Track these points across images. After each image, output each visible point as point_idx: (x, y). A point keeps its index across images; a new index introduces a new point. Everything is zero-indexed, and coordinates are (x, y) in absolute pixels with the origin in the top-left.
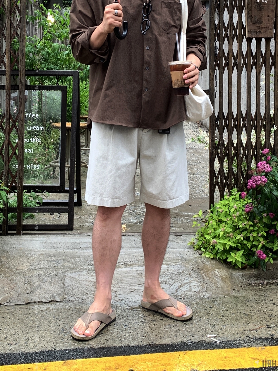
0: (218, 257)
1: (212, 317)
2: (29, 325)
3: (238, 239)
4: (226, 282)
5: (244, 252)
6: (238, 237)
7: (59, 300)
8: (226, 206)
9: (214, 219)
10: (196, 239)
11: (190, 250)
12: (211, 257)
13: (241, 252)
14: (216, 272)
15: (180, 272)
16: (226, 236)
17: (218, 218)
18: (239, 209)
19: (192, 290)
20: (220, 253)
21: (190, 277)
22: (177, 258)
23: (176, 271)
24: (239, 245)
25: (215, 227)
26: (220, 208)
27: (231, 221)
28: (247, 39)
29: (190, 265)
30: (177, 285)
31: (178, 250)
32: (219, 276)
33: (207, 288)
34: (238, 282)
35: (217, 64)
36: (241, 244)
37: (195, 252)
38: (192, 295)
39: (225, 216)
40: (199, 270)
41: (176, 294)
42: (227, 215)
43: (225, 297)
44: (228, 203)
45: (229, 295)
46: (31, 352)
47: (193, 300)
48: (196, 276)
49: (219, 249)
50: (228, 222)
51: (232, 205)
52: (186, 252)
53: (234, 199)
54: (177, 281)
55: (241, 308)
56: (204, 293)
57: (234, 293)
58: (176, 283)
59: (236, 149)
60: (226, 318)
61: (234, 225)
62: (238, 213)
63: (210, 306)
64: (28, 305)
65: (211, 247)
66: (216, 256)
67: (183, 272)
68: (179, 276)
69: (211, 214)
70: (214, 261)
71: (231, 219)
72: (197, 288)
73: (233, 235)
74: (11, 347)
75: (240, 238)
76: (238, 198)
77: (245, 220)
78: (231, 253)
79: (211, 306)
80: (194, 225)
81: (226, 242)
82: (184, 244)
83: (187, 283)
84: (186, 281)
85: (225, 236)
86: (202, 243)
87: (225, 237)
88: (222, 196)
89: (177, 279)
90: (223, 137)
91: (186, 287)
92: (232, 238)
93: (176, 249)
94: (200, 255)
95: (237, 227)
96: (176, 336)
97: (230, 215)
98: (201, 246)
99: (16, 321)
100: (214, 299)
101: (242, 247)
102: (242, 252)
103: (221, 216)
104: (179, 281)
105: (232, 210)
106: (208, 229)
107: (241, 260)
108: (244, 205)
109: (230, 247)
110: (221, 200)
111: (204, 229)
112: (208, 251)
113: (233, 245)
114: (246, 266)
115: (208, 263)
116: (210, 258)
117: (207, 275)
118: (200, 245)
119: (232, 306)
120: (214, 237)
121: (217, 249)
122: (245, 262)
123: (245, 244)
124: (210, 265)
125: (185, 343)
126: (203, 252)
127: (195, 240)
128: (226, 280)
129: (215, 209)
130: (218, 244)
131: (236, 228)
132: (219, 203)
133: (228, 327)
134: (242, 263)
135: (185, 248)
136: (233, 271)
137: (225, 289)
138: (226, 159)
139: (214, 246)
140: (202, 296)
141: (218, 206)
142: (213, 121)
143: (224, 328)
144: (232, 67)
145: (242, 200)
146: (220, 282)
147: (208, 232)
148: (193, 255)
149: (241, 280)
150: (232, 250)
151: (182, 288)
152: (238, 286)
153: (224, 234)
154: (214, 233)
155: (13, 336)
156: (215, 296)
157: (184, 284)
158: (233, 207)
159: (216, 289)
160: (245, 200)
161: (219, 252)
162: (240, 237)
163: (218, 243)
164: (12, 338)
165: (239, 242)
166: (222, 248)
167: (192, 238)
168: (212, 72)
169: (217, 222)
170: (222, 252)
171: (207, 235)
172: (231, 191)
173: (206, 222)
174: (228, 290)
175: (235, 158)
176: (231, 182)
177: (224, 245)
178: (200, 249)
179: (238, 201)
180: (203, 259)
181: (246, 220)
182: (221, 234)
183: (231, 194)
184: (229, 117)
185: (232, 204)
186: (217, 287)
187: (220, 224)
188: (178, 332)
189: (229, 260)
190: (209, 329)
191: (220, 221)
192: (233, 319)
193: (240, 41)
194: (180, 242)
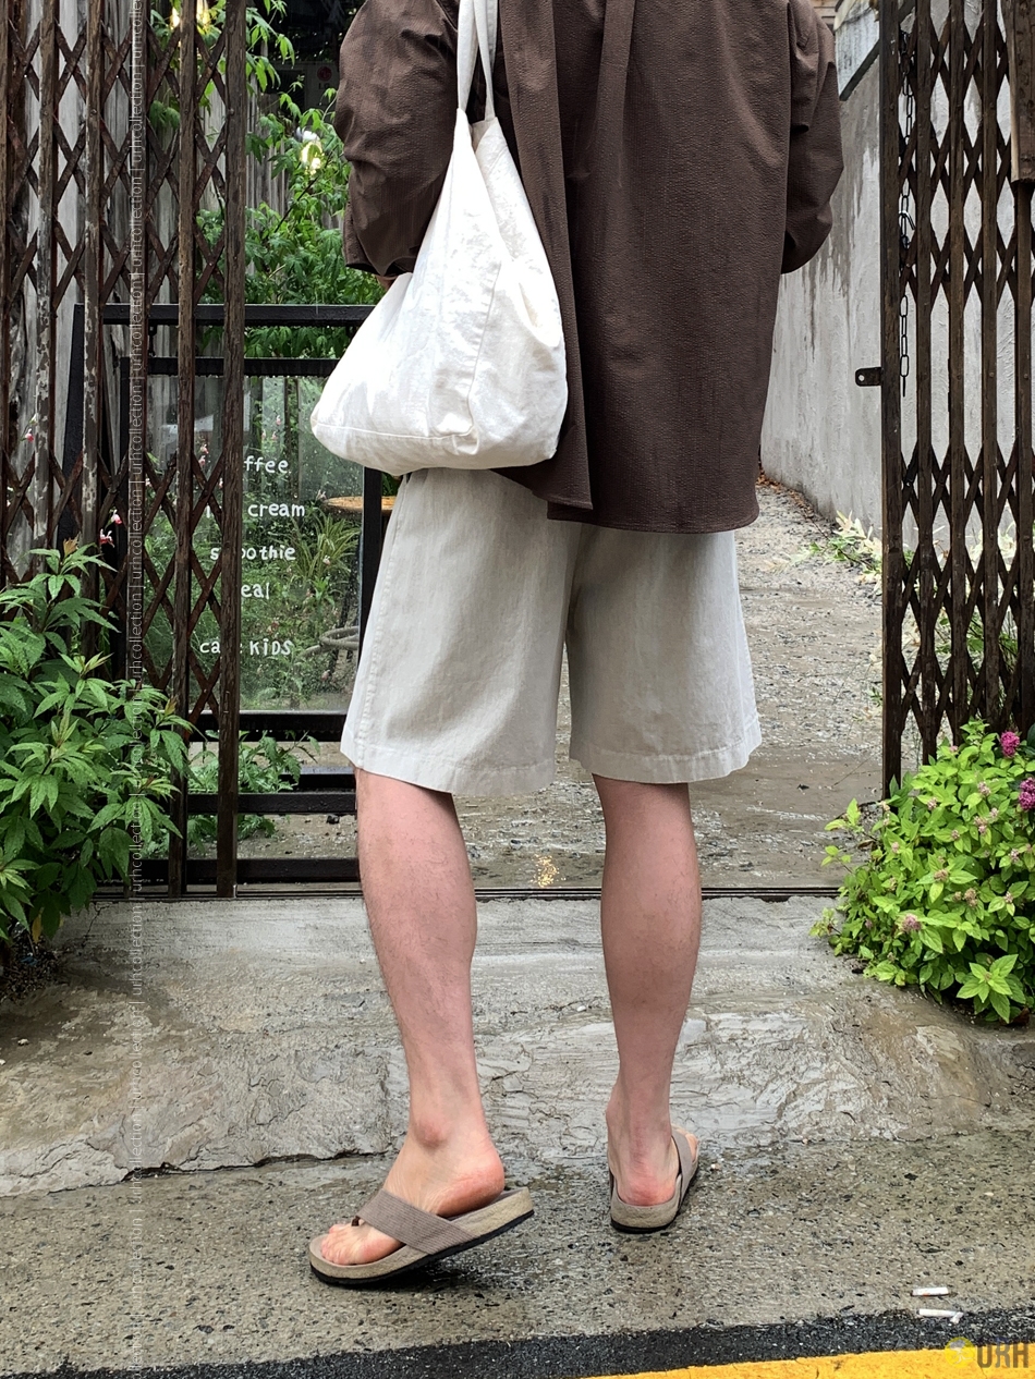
0: (922, 980)
1: (923, 1215)
2: (269, 1249)
3: (995, 913)
4: (957, 1077)
5: (1018, 959)
6: (997, 904)
7: (370, 1151)
8: (946, 784)
9: (903, 837)
10: (839, 911)
11: (819, 955)
12: (899, 982)
13: (1008, 962)
14: (919, 1038)
15: (791, 1037)
16: (954, 900)
17: (919, 832)
18: (996, 796)
19: (838, 1110)
20: (930, 965)
21: (827, 1058)
22: (776, 985)
23: (775, 1035)
24: (1000, 933)
25: (910, 864)
26: (924, 792)
27: (969, 842)
28: (1014, 186)
29: (825, 1013)
30: (783, 1088)
31: (776, 954)
32: (931, 1052)
33: (889, 1099)
34: (998, 1074)
35: (907, 274)
36: (1005, 930)
37: (840, 961)
38: (839, 1128)
39: (943, 824)
40: (858, 1030)
41: (777, 1126)
42: (950, 818)
43: (957, 1135)
44: (956, 775)
45: (972, 1129)
46: (282, 1359)
47: (843, 1147)
48: (849, 1055)
49: (925, 949)
50: (959, 846)
51: (971, 781)
52: (806, 960)
53: (974, 759)
54: (782, 1073)
55: (1023, 1180)
56: (882, 1122)
57: (988, 1119)
58: (779, 1083)
59: (979, 577)
60: (973, 1218)
61: (977, 859)
62: (994, 810)
63: (907, 1172)
64: (263, 1169)
65: (897, 943)
66: (914, 977)
67: (800, 1040)
68: (786, 1054)
69: (891, 818)
70: (908, 998)
71: (967, 834)
72: (854, 1099)
73: (978, 897)
74: (211, 1341)
75: (1005, 908)
76: (988, 755)
77: (1019, 838)
78: (971, 964)
79: (912, 1172)
80: (828, 859)
81: (951, 925)
82: (794, 932)
83: (816, 1082)
84: (814, 1075)
85: (946, 899)
86: (864, 929)
87: (946, 903)
88: (930, 751)
89: (779, 1065)
90: (930, 537)
91: (816, 1098)
92: (974, 910)
93: (770, 949)
94: (858, 971)
95: (993, 865)
96: (796, 1290)
97: (961, 818)
98: (858, 938)
99: (223, 1234)
100: (920, 1144)
101: (1009, 942)
102: (1013, 963)
103: (928, 826)
104: (787, 1073)
105: (973, 800)
106: (882, 875)
107: (1010, 993)
108: (1011, 780)
109: (966, 944)
110: (926, 762)
111: (865, 875)
112: (885, 957)
113: (980, 935)
114: (1027, 1014)
115: (888, 1003)
116: (893, 983)
117: (889, 1050)
118: (854, 935)
119: (989, 1170)
120: (908, 905)
121: (918, 950)
122: (1021, 998)
123: (1018, 931)
124: (897, 1012)
125: (832, 1320)
126: (867, 961)
127: (836, 915)
128: (957, 1068)
129: (904, 795)
130: (923, 931)
131: (987, 870)
132: (922, 775)
133: (982, 1255)
134: (1013, 1003)
135: (801, 946)
136: (980, 1035)
137: (956, 1103)
138: (943, 614)
139: (906, 940)
140: (876, 1133)
141: (918, 786)
142: (895, 480)
143: (971, 1258)
144: (961, 288)
145: (1004, 764)
146: (937, 1076)
147: (884, 885)
148: (832, 972)
149: (1012, 1070)
150: (974, 953)
151: (799, 1101)
152: (999, 1090)
153: (945, 892)
154: (905, 888)
155: (215, 1292)
156: (921, 1132)
157: (808, 1087)
158: (972, 789)
159: (925, 1103)
160: (1017, 761)
161: (926, 963)
162: (1003, 904)
163: (924, 927)
164: (212, 1304)
165: (1000, 922)
166: (937, 947)
167: (825, 910)
168: (891, 304)
169: (915, 848)
170: (937, 962)
171: (882, 897)
172: (965, 727)
173: (874, 848)
174: (966, 1107)
175: (976, 610)
176: (962, 694)
177: (947, 933)
178: (856, 950)
179: (989, 765)
180: (868, 990)
181: (1022, 839)
182: (935, 892)
183: (963, 742)
184: (954, 462)
185: (969, 778)
186: (926, 1097)
187: (929, 855)
188: (800, 1277)
189: (964, 994)
190: (913, 1266)
191: (927, 844)
192: (996, 1223)
193: (990, 195)
194: (781, 923)
